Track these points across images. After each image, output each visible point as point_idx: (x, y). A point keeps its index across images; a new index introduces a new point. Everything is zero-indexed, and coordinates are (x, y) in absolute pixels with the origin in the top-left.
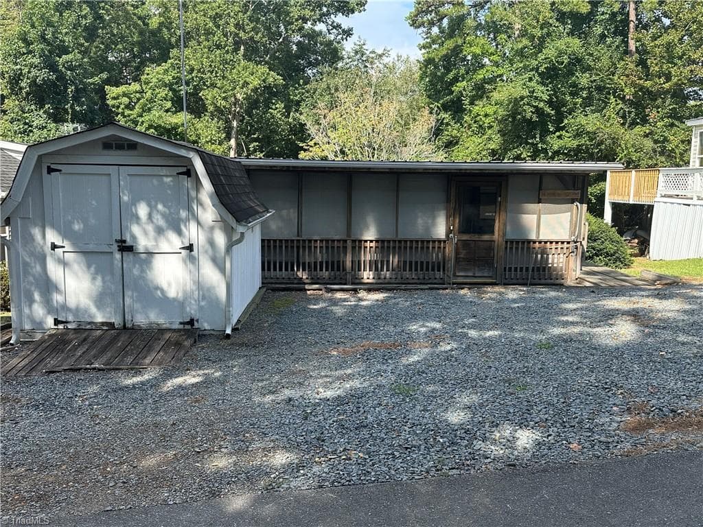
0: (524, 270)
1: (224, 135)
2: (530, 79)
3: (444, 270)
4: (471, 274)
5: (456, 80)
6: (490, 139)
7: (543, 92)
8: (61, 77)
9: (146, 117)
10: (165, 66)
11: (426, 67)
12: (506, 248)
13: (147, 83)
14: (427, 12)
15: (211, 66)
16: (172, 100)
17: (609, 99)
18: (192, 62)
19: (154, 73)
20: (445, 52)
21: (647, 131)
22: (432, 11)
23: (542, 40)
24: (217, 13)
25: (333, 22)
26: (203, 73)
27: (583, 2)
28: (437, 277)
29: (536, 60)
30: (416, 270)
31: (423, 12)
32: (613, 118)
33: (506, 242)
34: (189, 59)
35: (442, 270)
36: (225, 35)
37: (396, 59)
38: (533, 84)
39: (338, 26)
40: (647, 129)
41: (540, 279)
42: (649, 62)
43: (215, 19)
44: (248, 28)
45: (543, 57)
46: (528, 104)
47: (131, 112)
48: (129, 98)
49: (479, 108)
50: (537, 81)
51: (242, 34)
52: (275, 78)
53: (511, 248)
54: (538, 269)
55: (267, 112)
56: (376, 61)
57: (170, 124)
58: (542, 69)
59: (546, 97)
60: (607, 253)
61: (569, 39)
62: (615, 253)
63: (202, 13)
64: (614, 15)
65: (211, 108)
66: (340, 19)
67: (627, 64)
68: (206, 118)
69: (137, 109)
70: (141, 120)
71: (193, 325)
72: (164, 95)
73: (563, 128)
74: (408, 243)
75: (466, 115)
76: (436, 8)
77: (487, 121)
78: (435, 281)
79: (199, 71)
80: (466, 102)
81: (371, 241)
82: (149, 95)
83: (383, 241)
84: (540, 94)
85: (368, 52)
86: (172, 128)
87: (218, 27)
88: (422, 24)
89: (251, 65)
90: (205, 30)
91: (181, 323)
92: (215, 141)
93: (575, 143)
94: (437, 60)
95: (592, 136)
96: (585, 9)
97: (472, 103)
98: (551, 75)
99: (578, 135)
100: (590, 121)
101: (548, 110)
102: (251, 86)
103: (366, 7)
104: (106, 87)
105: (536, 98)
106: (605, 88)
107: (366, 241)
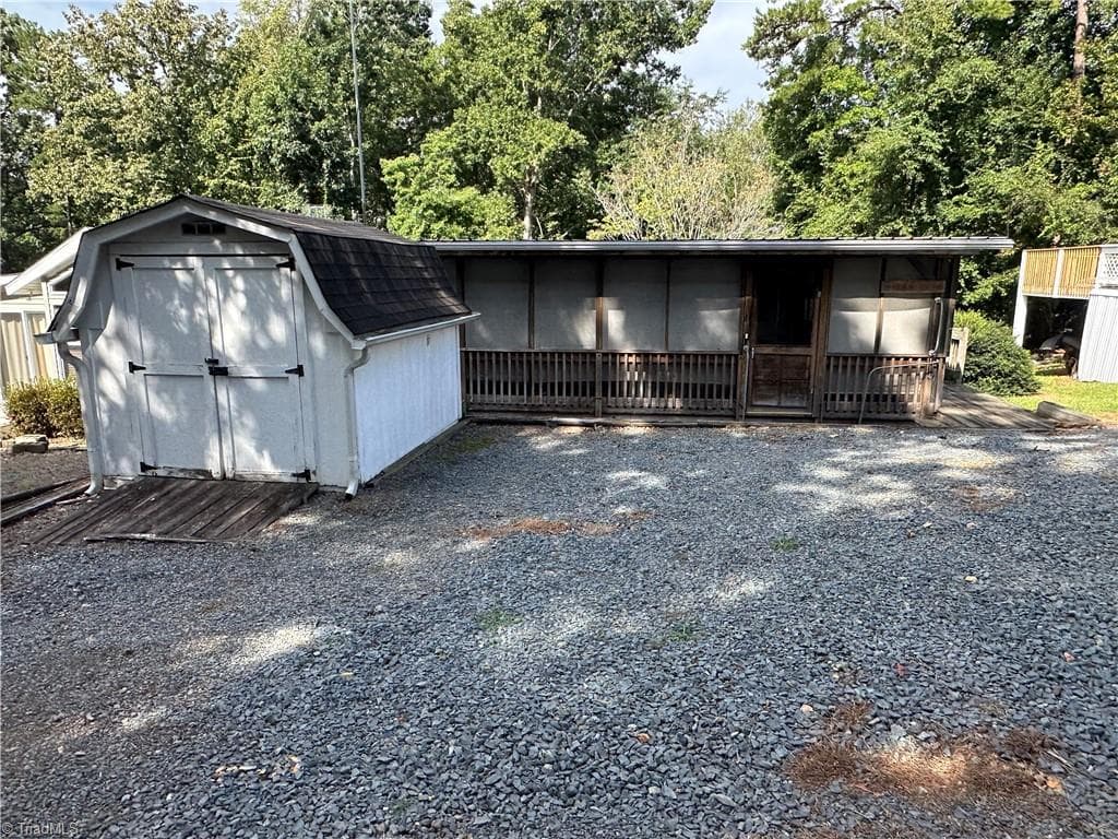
0: (855, 399)
1: (514, 215)
2: (916, 122)
3: (735, 397)
4: (774, 403)
5: (812, 127)
6: (856, 207)
7: (934, 140)
8: (316, 149)
9: (425, 195)
10: (449, 130)
11: (772, 111)
12: (828, 366)
13: (427, 153)
14: (773, 35)
15: (501, 127)
16: (457, 172)
17: (1034, 145)
18: (480, 123)
19: (436, 140)
20: (796, 90)
21: (1094, 191)
22: (779, 34)
23: (935, 64)
24: (508, 60)
25: (654, 60)
26: (493, 136)
27: (1003, 3)
28: (724, 407)
29: (925, 93)
30: (694, 396)
31: (767, 36)
32: (1039, 173)
33: (829, 358)
34: (476, 119)
35: (731, 397)
36: (520, 87)
37: (745, 105)
38: (919, 128)
39: (660, 66)
40: (1093, 187)
41: (879, 412)
42: (1103, 86)
43: (506, 66)
44: (544, 75)
45: (935, 89)
46: (911, 157)
47: (406, 190)
48: (406, 173)
49: (842, 166)
50: (926, 124)
51: (537, 84)
52: (576, 138)
53: (836, 367)
54: (877, 398)
55: (569, 182)
56: (706, 108)
57: (451, 203)
58: (933, 107)
59: (938, 147)
60: (999, 372)
61: (978, 61)
62: (1012, 372)
63: (491, 61)
64: (1053, 19)
65: (500, 180)
66: (663, 55)
67: (1067, 92)
68: (495, 193)
69: (414, 186)
70: (417, 198)
71: (308, 478)
72: (447, 167)
73: (961, 192)
74: (683, 357)
75: (823, 175)
76: (785, 29)
77: (852, 183)
78: (722, 412)
79: (487, 134)
80: (824, 158)
81: (630, 355)
82: (427, 168)
83: (646, 355)
84: (929, 143)
85: (696, 97)
86: (454, 208)
87: (510, 77)
88: (766, 54)
89: (549, 122)
90: (494, 81)
91: (294, 475)
92: (504, 221)
93: (979, 212)
94: (784, 101)
95: (1004, 200)
96: (1006, 12)
97: (832, 159)
98: (947, 114)
99: (985, 199)
100: (1004, 179)
101: (939, 166)
102: (544, 150)
103: (697, 37)
104: (381, 160)
105: (923, 148)
106: (1029, 129)
107: (623, 355)
